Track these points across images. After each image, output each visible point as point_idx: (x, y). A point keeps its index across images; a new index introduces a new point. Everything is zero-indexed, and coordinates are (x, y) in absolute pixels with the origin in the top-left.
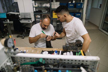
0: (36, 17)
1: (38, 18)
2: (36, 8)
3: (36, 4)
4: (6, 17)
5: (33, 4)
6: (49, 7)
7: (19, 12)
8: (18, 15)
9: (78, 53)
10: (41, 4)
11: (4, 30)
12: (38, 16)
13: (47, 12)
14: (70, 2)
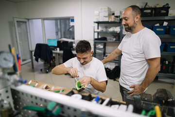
0: (97, 47)
1: (100, 49)
2: (98, 33)
3: (100, 27)
4: (56, 45)
5: (94, 27)
6: (118, 32)
7: (74, 39)
8: (72, 43)
9: (147, 111)
10: (106, 27)
11: (52, 62)
12: (100, 45)
13: (114, 39)
14: (158, 25)
